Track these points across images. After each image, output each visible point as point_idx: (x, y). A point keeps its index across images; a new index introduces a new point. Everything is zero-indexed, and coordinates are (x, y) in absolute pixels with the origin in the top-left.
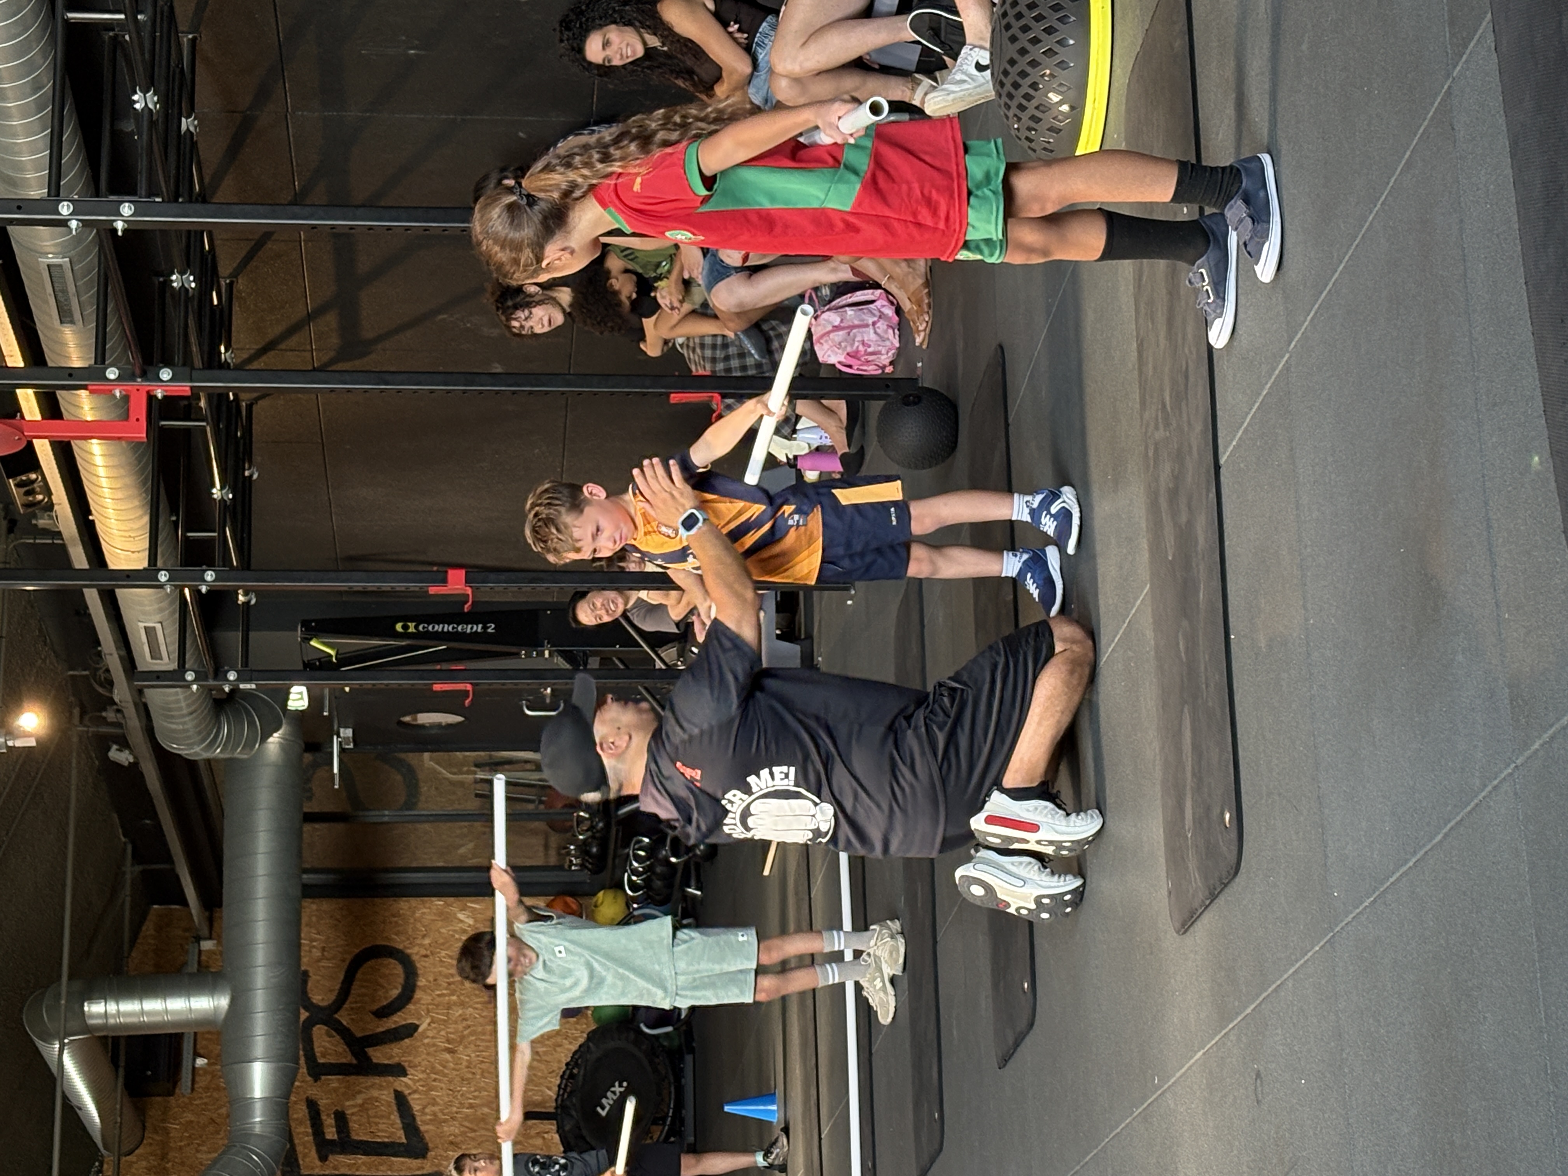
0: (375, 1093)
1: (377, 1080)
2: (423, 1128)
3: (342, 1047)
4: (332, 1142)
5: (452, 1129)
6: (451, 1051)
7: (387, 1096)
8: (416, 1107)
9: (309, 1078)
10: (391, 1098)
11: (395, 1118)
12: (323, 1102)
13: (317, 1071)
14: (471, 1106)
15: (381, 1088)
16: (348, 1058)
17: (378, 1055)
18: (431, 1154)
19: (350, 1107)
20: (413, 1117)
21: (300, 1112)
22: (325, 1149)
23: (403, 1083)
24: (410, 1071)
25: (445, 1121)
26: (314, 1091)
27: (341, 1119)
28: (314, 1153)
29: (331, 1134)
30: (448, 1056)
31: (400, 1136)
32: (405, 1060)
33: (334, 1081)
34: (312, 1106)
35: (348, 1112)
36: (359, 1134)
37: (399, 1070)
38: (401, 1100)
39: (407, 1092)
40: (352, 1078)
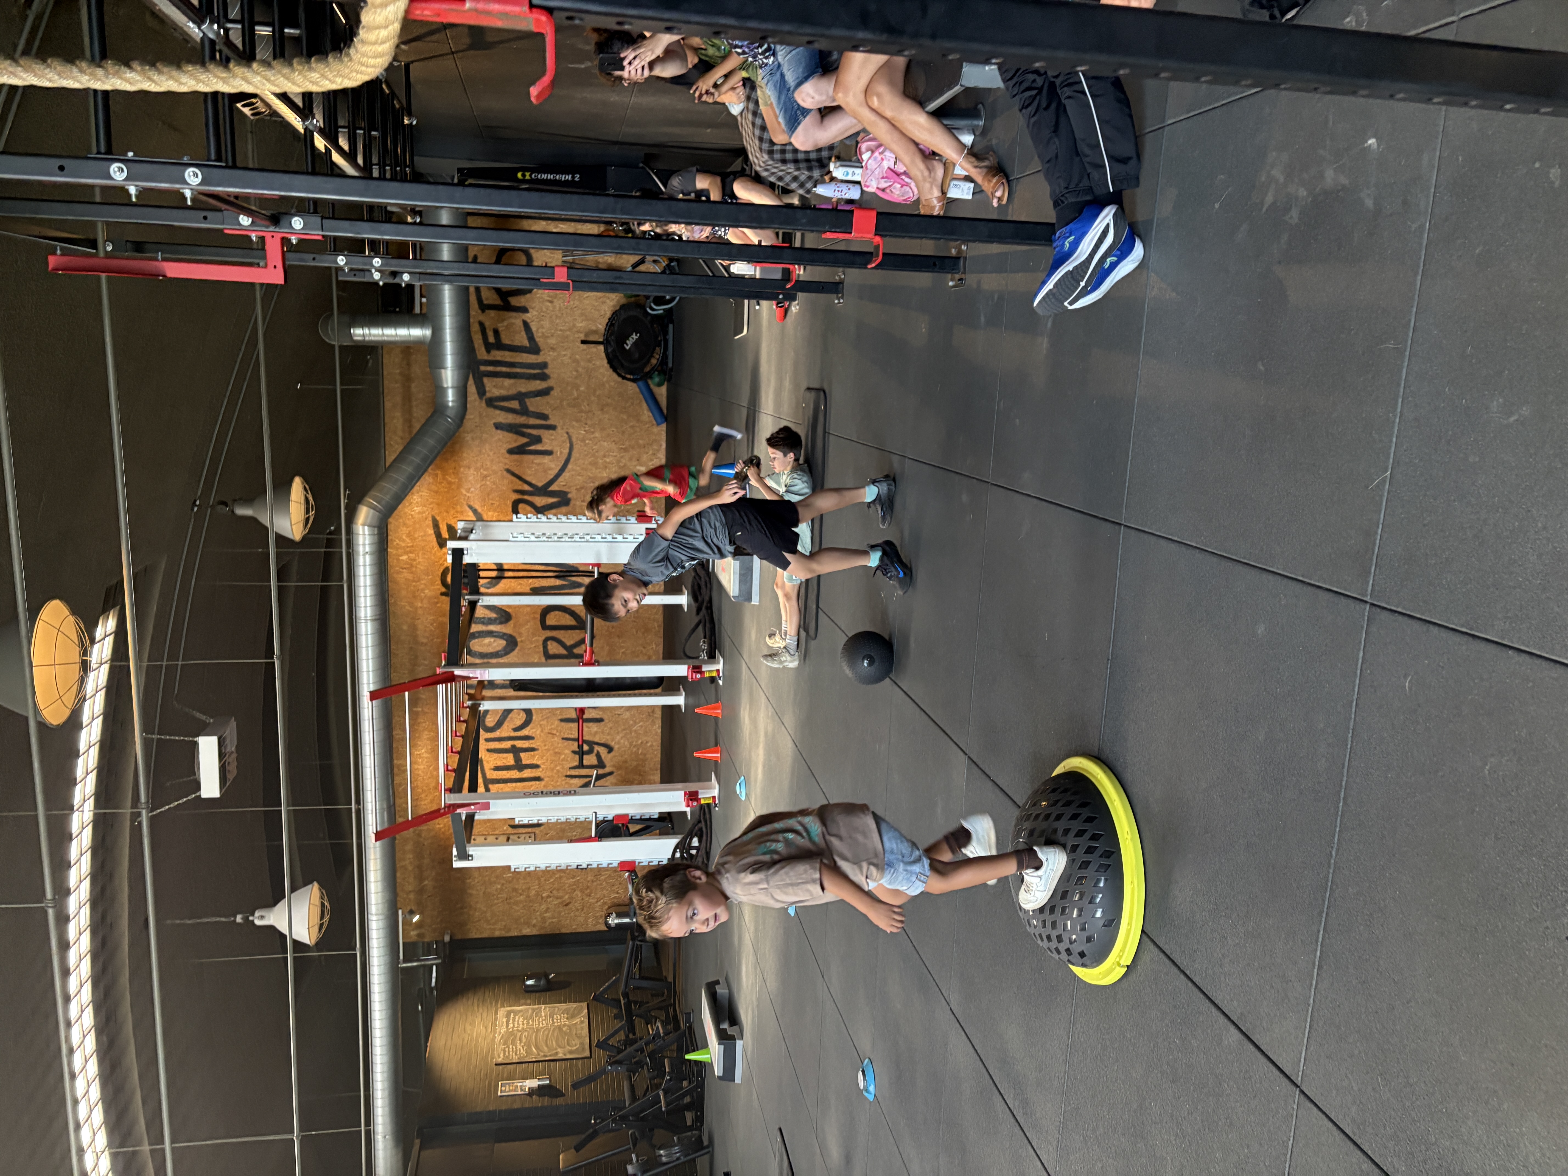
0: (513, 321)
1: (514, 314)
2: (537, 340)
3: (496, 296)
4: (492, 344)
5: (552, 341)
6: (551, 302)
7: (518, 323)
8: (534, 329)
9: (479, 311)
10: (521, 324)
11: (523, 333)
12: (487, 324)
13: (484, 307)
14: (561, 330)
15: (516, 318)
16: (498, 302)
17: (514, 301)
18: (541, 353)
19: (501, 327)
20: (532, 334)
21: (475, 328)
22: (489, 347)
23: (527, 317)
24: (530, 310)
25: (548, 337)
26: (482, 318)
27: (496, 332)
28: (483, 349)
29: (491, 339)
30: (549, 304)
31: (526, 343)
32: (527, 305)
33: (492, 313)
34: (481, 324)
35: (500, 329)
36: (506, 340)
37: (525, 310)
38: (526, 325)
39: (529, 321)
40: (501, 313)
